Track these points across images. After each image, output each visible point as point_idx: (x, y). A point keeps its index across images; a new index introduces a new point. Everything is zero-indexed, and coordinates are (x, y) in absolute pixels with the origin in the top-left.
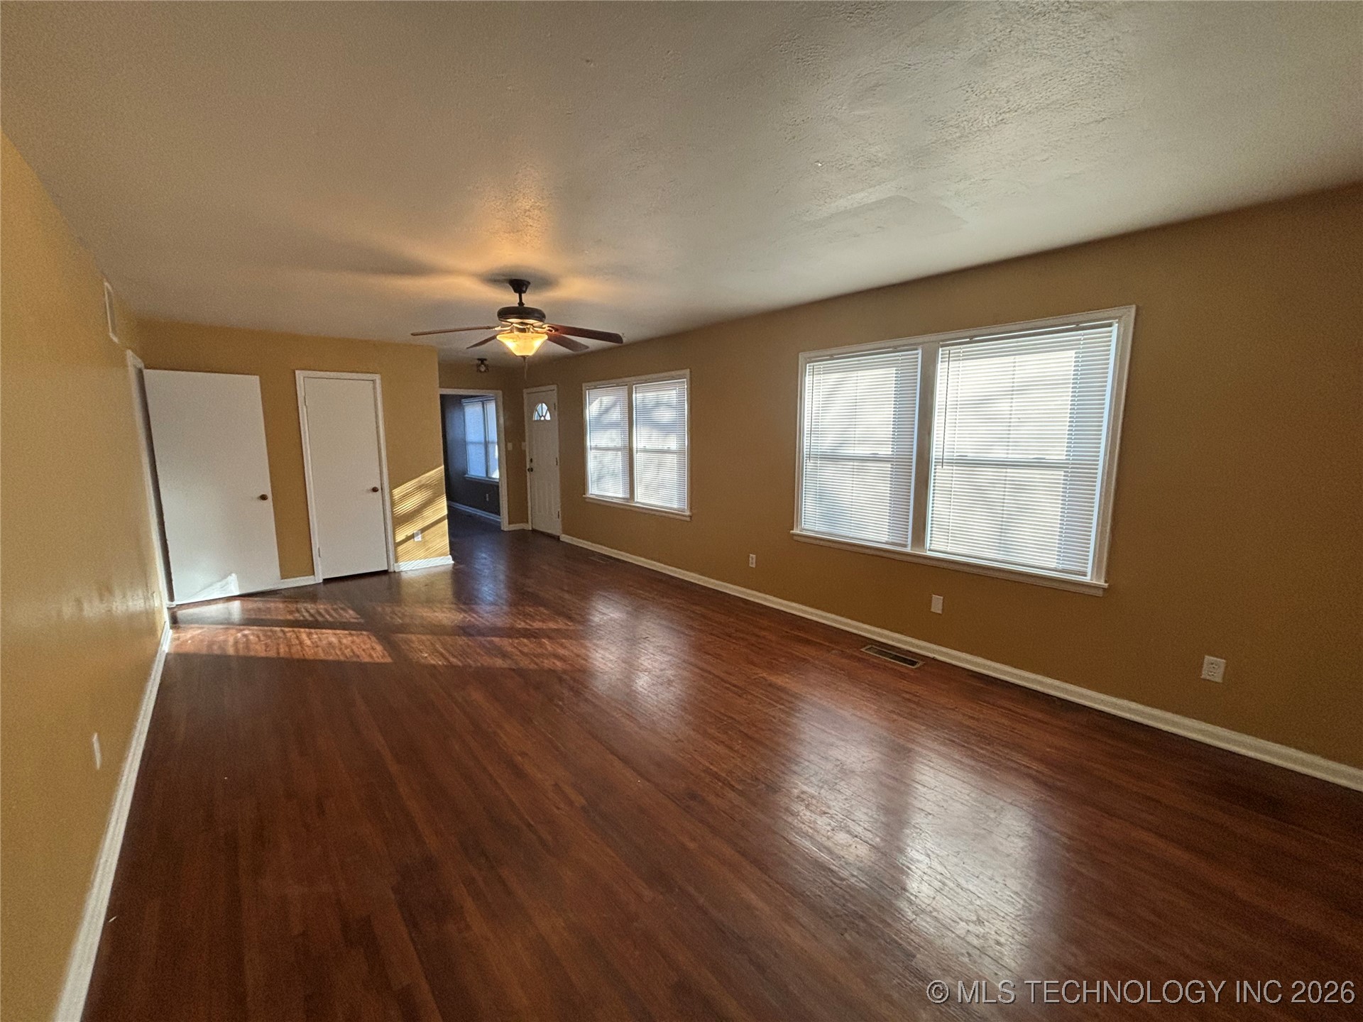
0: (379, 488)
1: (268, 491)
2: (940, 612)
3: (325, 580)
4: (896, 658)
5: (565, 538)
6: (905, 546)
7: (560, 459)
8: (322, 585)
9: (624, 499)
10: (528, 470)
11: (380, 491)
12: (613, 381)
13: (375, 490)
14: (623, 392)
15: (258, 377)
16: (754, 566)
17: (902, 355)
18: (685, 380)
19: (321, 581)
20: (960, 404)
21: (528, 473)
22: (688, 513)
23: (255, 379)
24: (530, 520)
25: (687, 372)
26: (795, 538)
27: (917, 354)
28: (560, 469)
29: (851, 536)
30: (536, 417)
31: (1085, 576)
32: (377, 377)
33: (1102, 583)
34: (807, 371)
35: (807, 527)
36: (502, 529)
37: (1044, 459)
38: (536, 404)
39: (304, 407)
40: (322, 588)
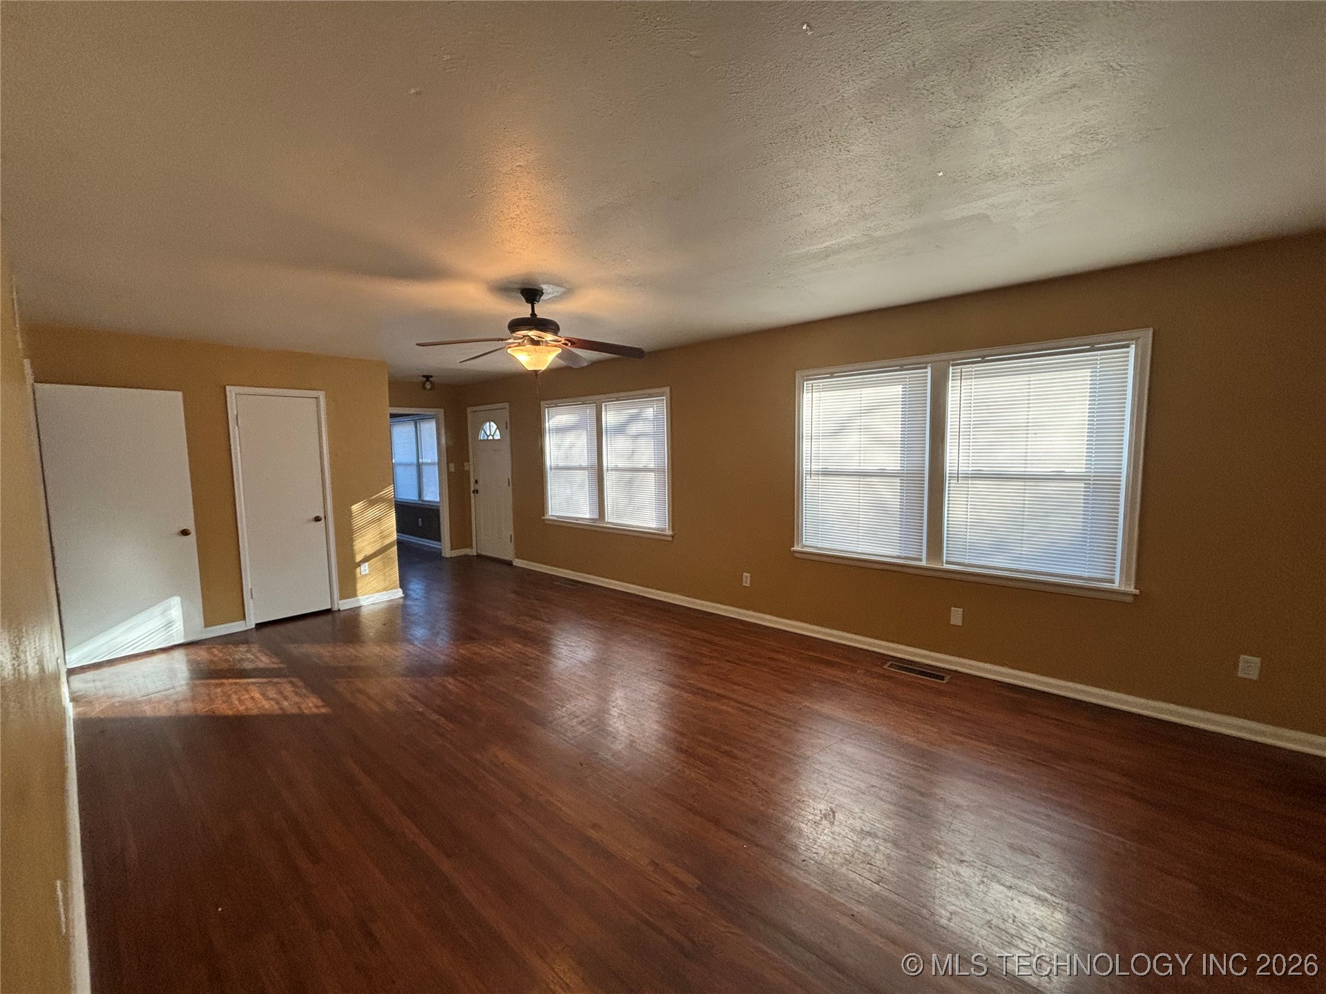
0: (322, 516)
1: (191, 526)
2: (960, 624)
3: (257, 624)
4: (921, 673)
5: (518, 563)
6: (920, 560)
7: (512, 479)
8: (254, 630)
9: (592, 519)
10: (473, 492)
11: (323, 520)
12: (578, 399)
13: (317, 519)
14: (590, 411)
15: (180, 394)
16: (748, 585)
17: (910, 374)
18: (664, 397)
19: (254, 626)
20: (974, 421)
21: (472, 495)
22: (669, 533)
23: (178, 395)
24: (474, 545)
25: (667, 389)
26: (796, 555)
27: (927, 373)
28: (513, 490)
29: (860, 551)
30: (482, 436)
31: (1114, 583)
32: (321, 395)
33: (1131, 589)
34: (805, 388)
35: (808, 543)
36: (443, 555)
37: (1064, 472)
38: (485, 422)
39: (237, 427)
40: (255, 634)
